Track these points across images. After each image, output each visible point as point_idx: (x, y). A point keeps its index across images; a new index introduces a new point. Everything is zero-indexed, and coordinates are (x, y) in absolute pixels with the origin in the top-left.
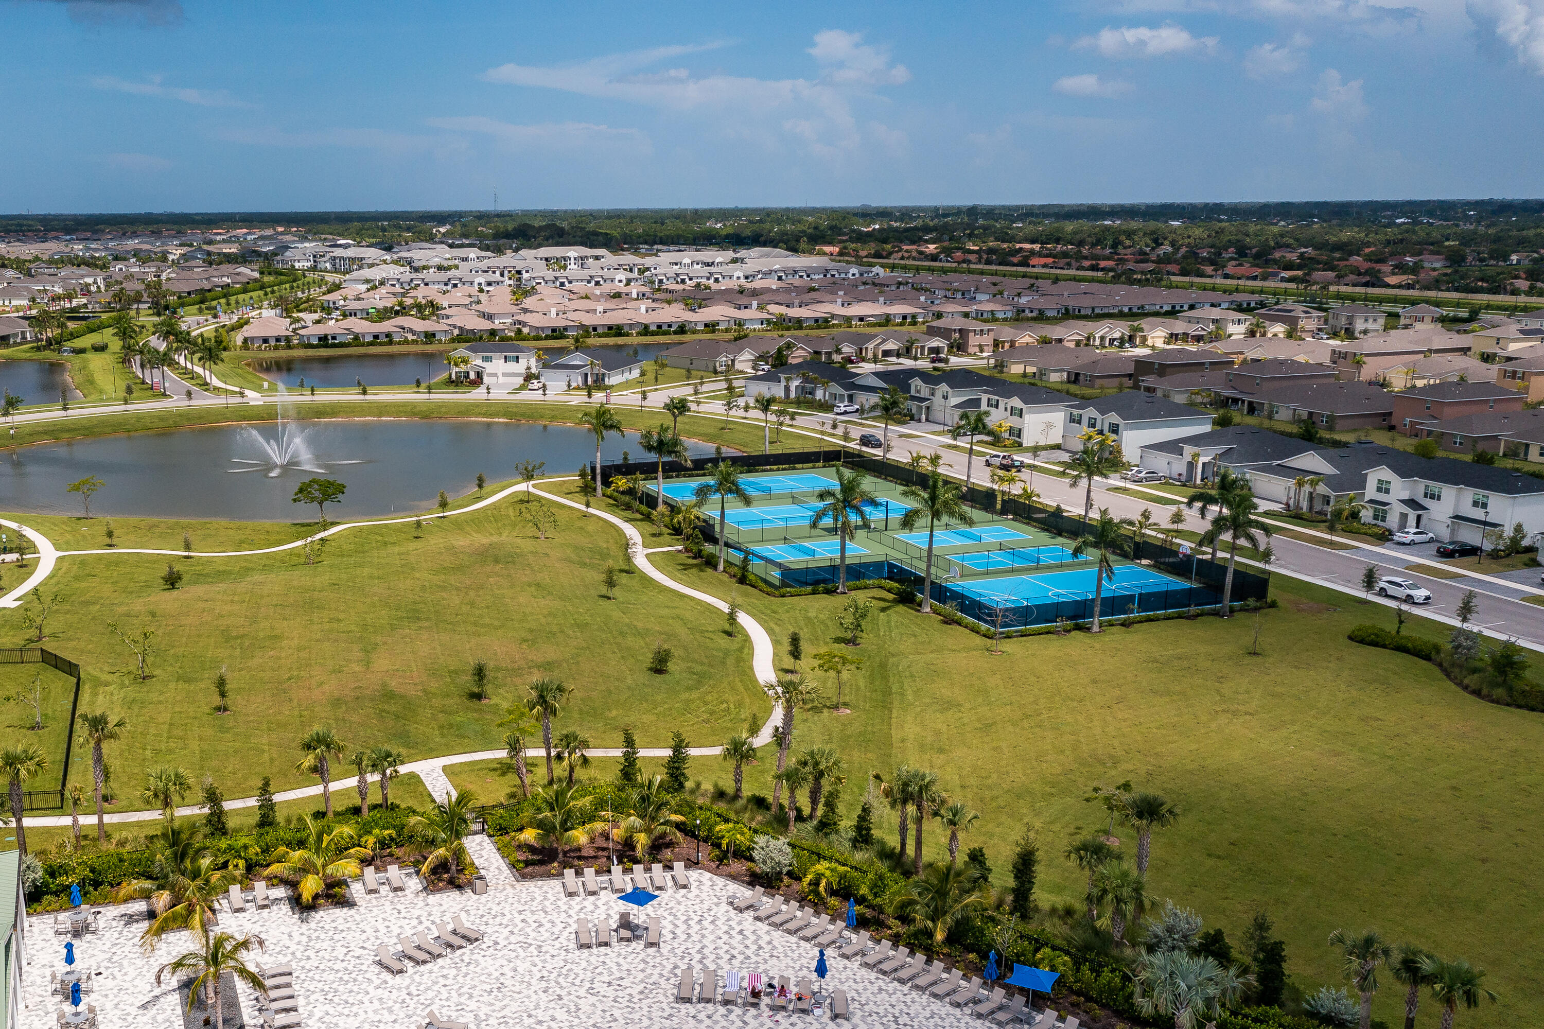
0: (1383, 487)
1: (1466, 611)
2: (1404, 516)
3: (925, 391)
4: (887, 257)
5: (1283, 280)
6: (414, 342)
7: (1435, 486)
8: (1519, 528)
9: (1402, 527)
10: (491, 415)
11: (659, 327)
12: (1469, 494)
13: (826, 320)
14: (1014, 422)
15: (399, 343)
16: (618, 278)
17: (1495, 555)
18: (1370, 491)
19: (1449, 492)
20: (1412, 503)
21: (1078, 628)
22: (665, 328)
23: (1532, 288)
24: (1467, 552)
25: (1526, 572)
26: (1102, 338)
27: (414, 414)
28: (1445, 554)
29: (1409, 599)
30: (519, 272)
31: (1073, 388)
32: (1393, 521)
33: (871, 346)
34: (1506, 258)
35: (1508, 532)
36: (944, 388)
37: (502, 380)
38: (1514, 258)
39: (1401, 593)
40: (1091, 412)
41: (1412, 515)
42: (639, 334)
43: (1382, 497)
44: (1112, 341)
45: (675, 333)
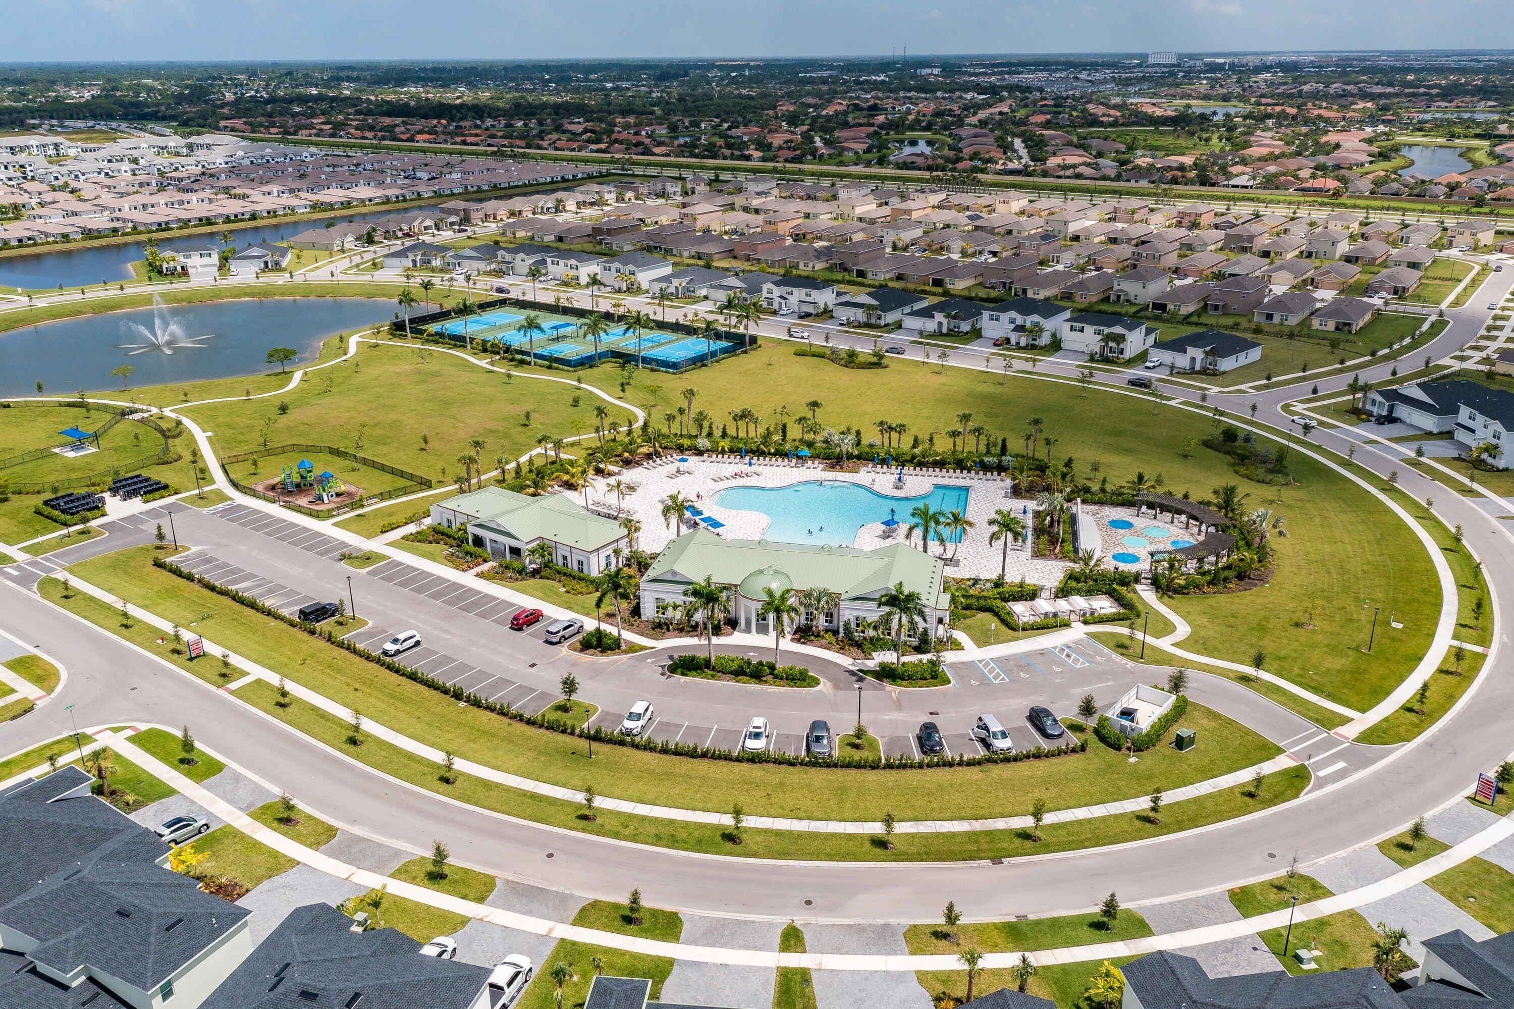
0: (770, 292)
1: (827, 339)
2: (780, 303)
3: (508, 257)
4: (295, 133)
5: (592, 151)
6: (55, 242)
7: (789, 289)
8: (826, 304)
9: (780, 308)
10: (240, 296)
11: (236, 216)
12: (804, 291)
13: (349, 203)
14: (572, 273)
15: (42, 244)
16: (123, 168)
17: (817, 315)
18: (765, 294)
19: (796, 291)
20: (782, 297)
21: (703, 365)
22: (240, 217)
23: (732, 154)
24: (808, 315)
25: (831, 321)
26: (542, 208)
27: (181, 301)
28: (801, 317)
29: (802, 337)
30: (22, 166)
31: (559, 245)
32: (776, 306)
33: (416, 224)
34: (699, 126)
35: (822, 306)
36: (522, 255)
37: (200, 270)
38: (703, 125)
39: (799, 335)
40: (617, 265)
41: (783, 302)
42: (224, 222)
43: (770, 296)
44: (548, 209)
45: (249, 220)
